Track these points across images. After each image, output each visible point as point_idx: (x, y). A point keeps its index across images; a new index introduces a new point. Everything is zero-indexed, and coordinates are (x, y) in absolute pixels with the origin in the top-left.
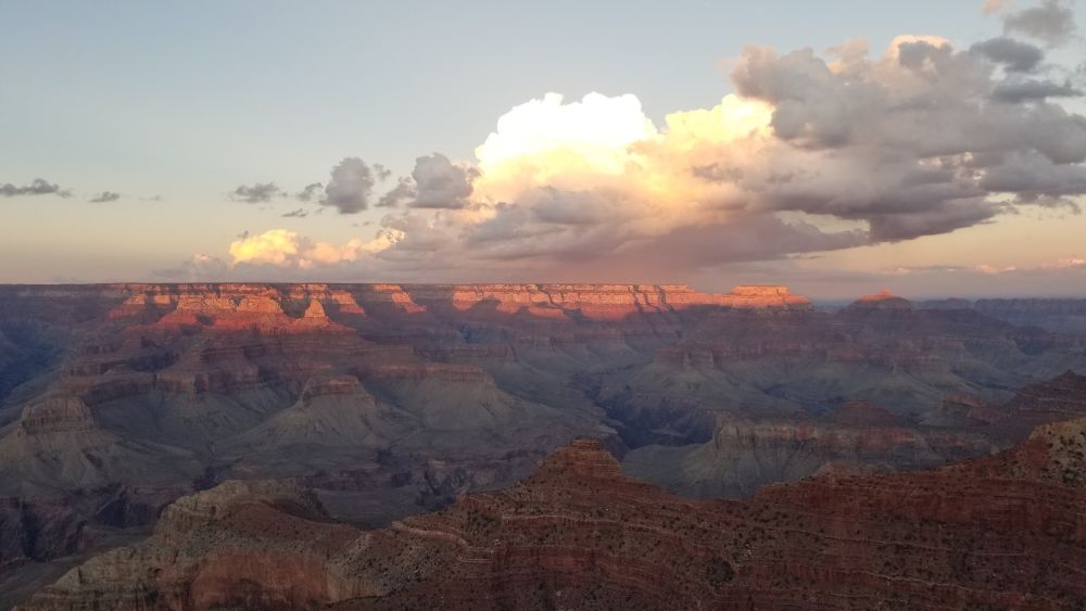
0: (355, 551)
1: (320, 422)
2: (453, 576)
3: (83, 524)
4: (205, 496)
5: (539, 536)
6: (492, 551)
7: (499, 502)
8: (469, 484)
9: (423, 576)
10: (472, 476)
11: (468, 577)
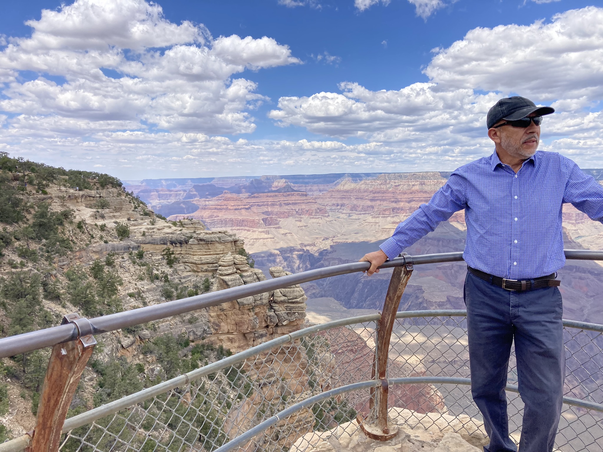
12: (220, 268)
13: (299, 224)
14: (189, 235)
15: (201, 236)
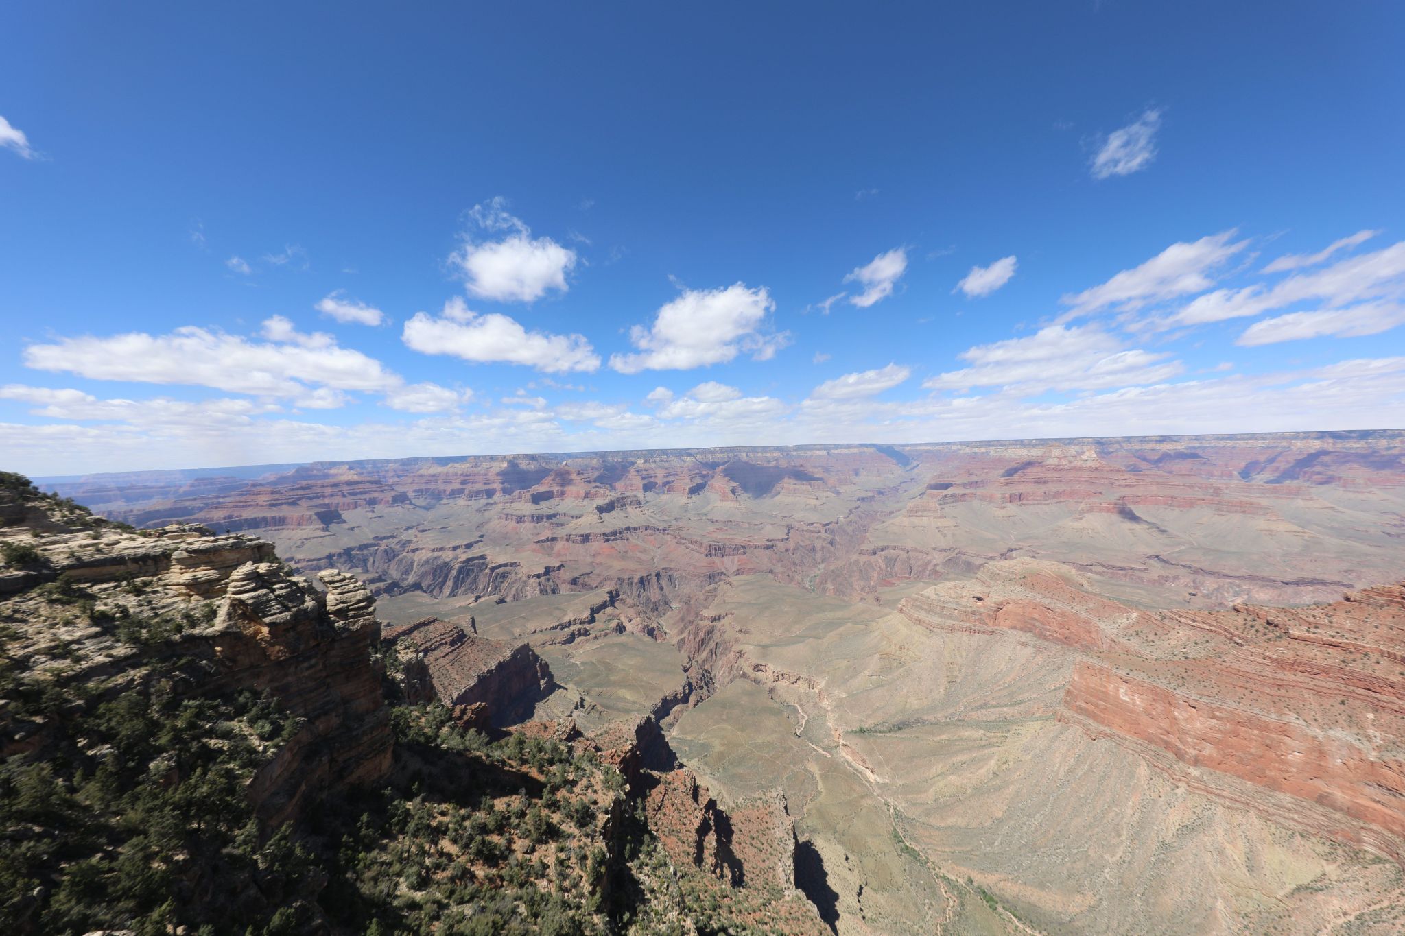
0: (1123, 622)
1: (1093, 530)
2: (1224, 664)
3: (936, 565)
4: (1006, 564)
5: (1342, 658)
6: (1275, 656)
7: (1286, 619)
8: (1246, 597)
9: (1190, 656)
10: (1248, 592)
11: (1243, 669)
12: (233, 584)
13: (370, 515)
14: (172, 547)
15: (197, 546)
